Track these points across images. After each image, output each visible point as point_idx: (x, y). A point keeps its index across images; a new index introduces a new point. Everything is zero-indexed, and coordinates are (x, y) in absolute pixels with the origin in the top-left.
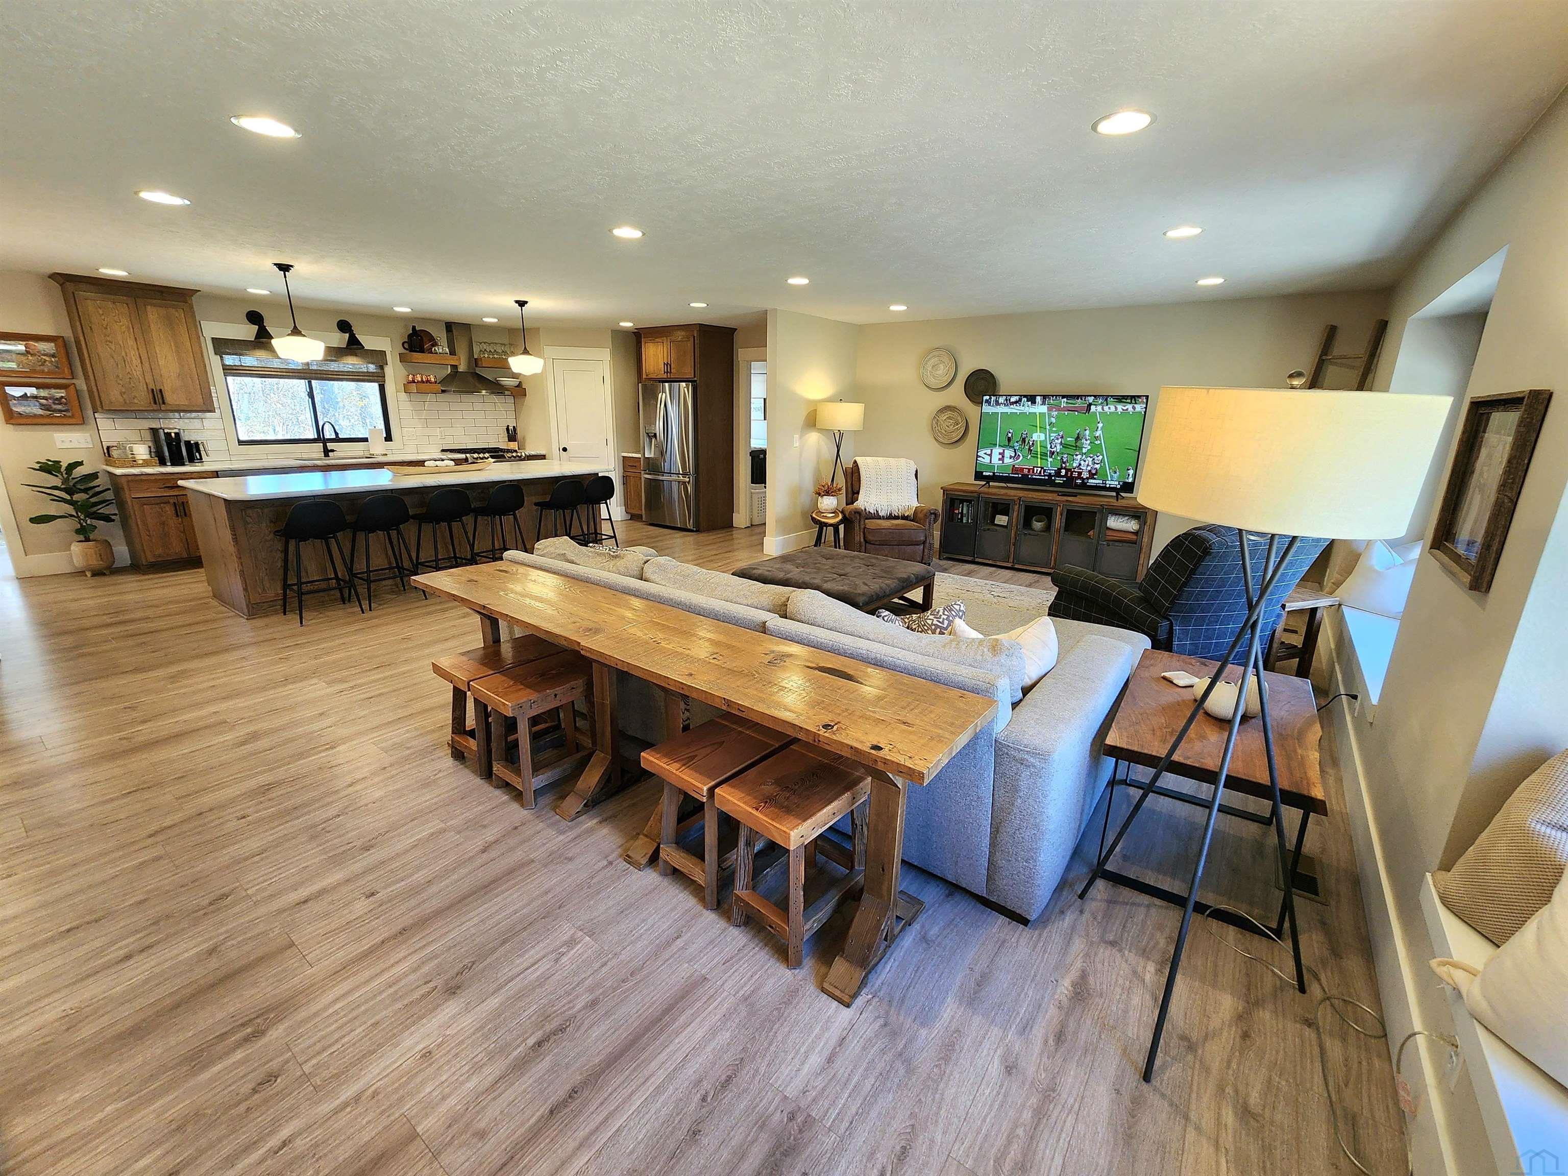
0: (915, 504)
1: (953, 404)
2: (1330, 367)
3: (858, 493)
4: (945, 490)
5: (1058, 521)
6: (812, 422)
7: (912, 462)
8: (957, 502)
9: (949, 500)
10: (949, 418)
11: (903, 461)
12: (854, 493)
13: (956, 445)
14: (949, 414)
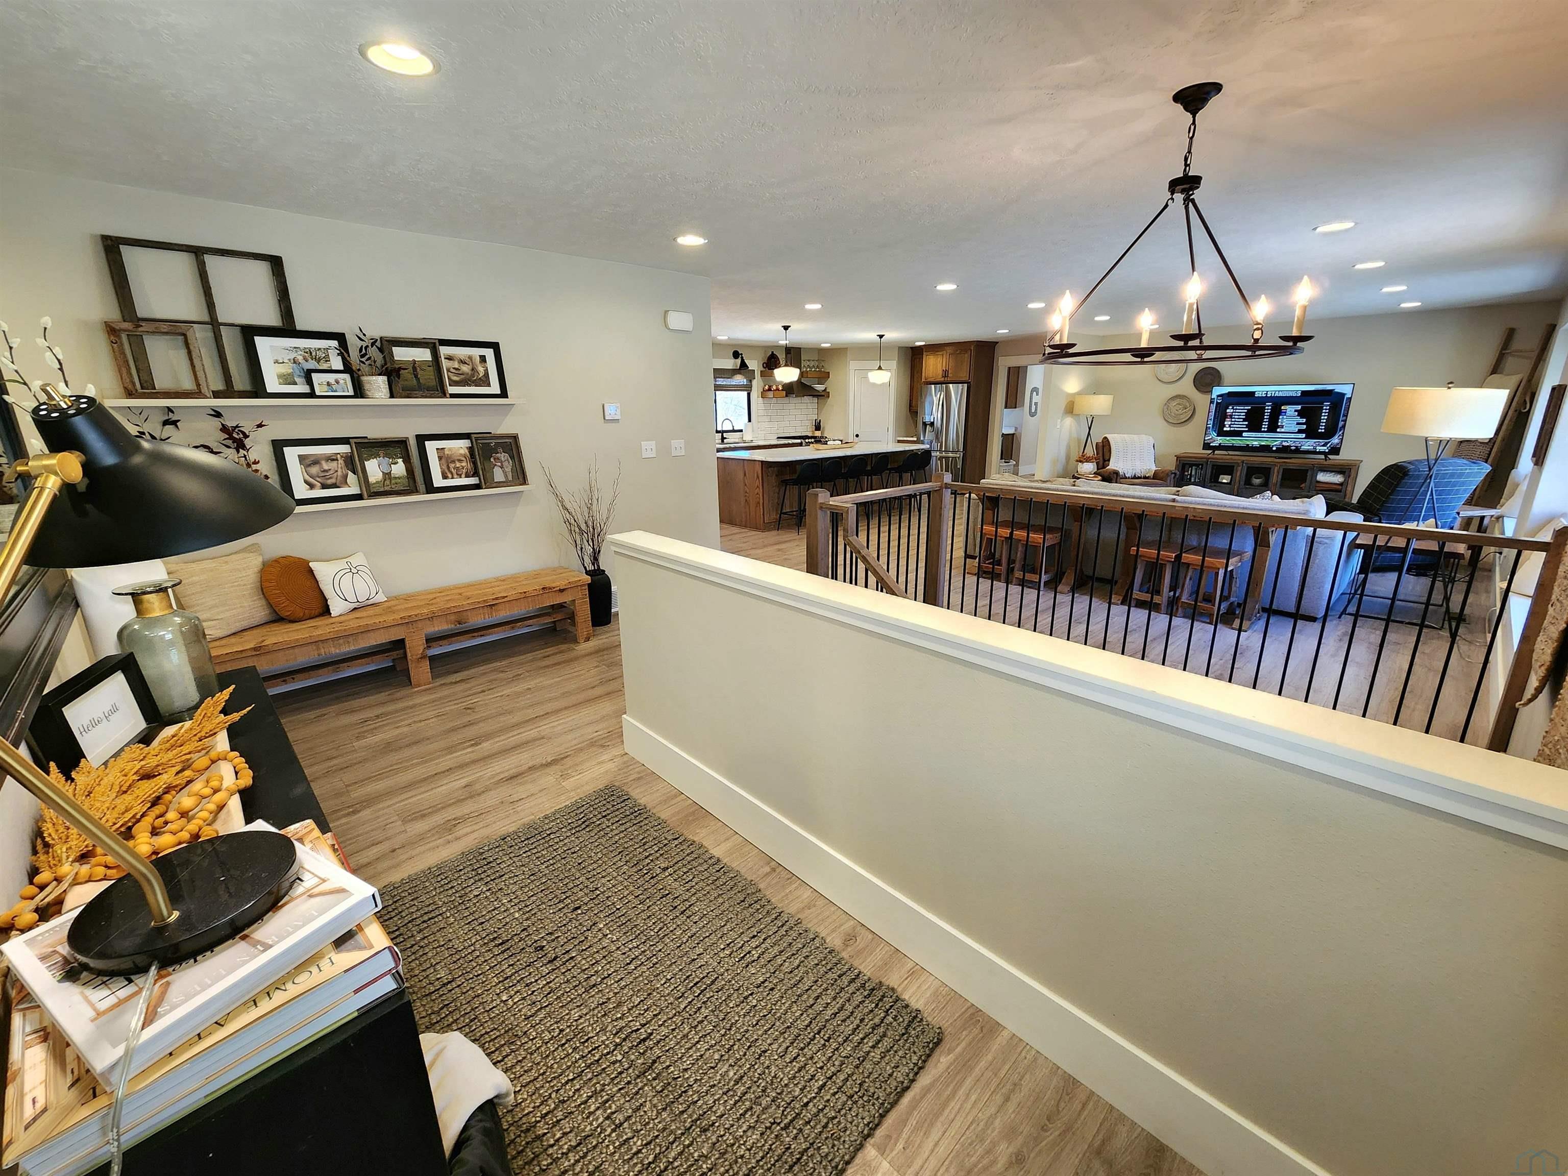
0: (1154, 468)
1: (1184, 394)
2: (1510, 358)
3: (1109, 460)
4: (1178, 457)
5: (1275, 477)
6: (1070, 410)
7: (1151, 438)
8: (1187, 466)
9: (1181, 465)
10: (1179, 404)
11: (1144, 437)
12: (1104, 461)
13: (1183, 424)
14: (1178, 401)
